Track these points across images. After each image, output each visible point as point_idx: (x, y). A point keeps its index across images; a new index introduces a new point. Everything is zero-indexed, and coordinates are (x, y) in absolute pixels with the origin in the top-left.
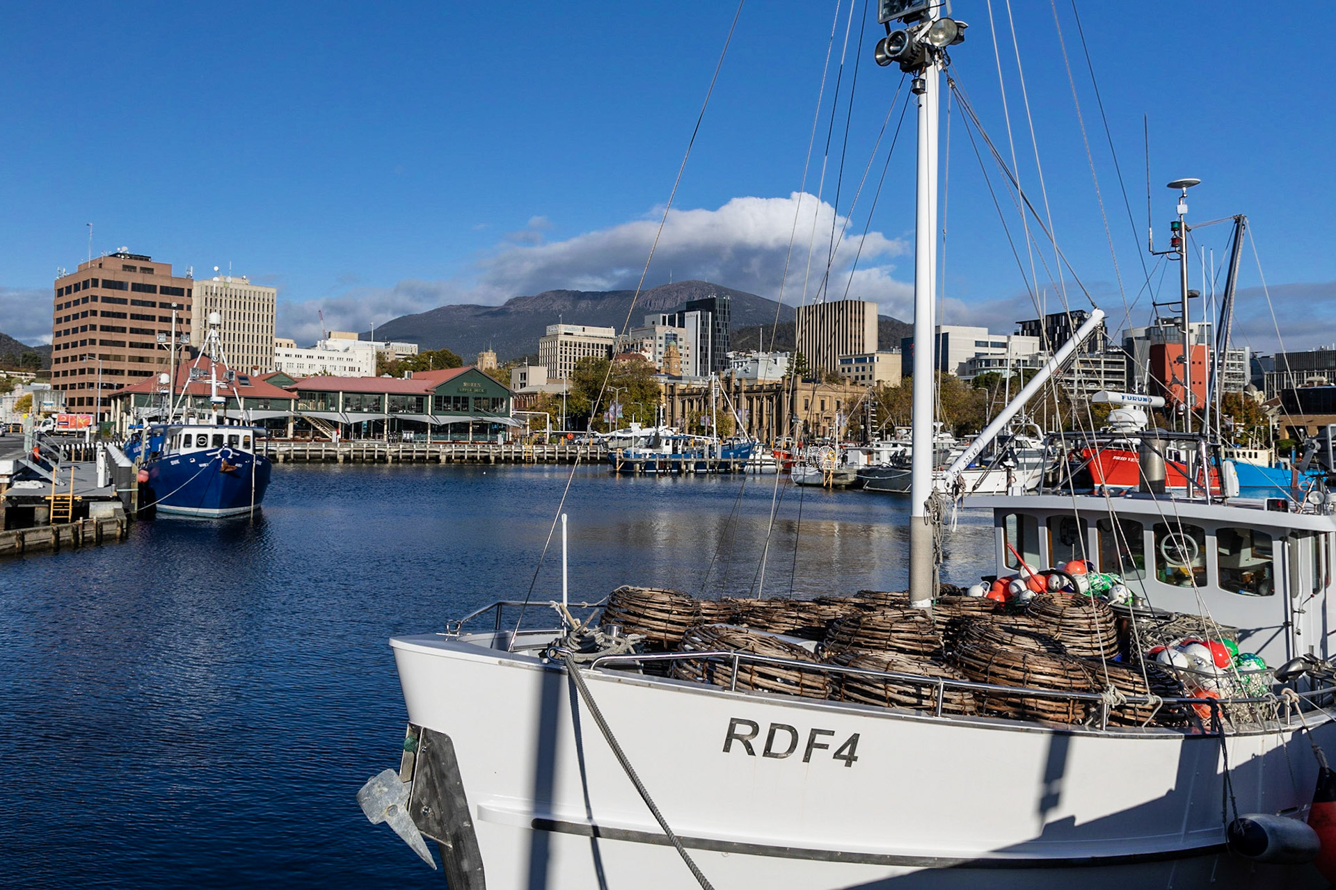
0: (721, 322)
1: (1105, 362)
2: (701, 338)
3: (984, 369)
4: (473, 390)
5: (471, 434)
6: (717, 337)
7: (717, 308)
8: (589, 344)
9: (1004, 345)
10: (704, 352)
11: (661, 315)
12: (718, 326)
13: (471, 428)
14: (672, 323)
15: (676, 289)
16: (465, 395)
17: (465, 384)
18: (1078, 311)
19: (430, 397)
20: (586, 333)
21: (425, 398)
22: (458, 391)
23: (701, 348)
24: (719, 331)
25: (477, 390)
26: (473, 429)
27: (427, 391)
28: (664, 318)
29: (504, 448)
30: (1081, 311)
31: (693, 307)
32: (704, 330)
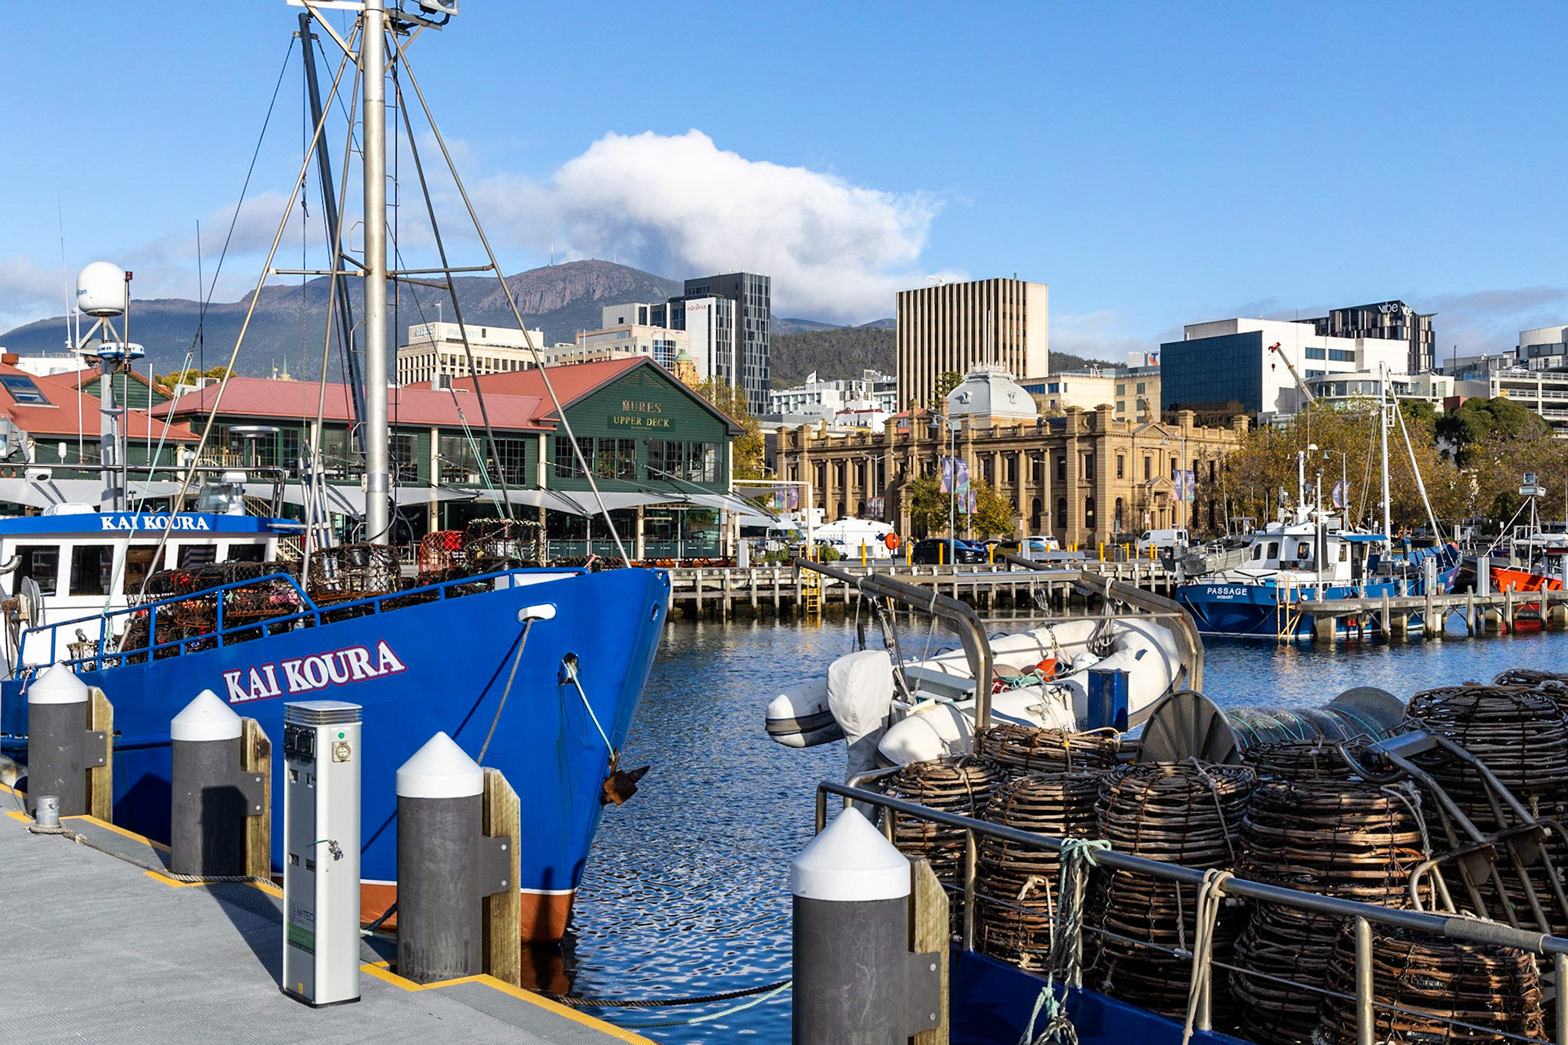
0: (754, 320)
1: (1545, 387)
2: (718, 349)
3: (1334, 400)
4: (644, 422)
5: (641, 540)
6: (748, 348)
7: (748, 293)
8: (496, 361)
9: (1349, 356)
10: (724, 376)
11: (637, 306)
12: (749, 327)
13: (641, 524)
14: (658, 319)
15: (562, 275)
16: (626, 435)
17: (626, 405)
18: (1391, 303)
19: (543, 439)
20: (489, 339)
21: (529, 443)
22: (611, 425)
23: (719, 368)
24: (751, 335)
25: (652, 423)
26: (647, 525)
27: (536, 422)
28: (643, 311)
29: (756, 578)
30: (1397, 302)
31: (698, 291)
32: (722, 335)
